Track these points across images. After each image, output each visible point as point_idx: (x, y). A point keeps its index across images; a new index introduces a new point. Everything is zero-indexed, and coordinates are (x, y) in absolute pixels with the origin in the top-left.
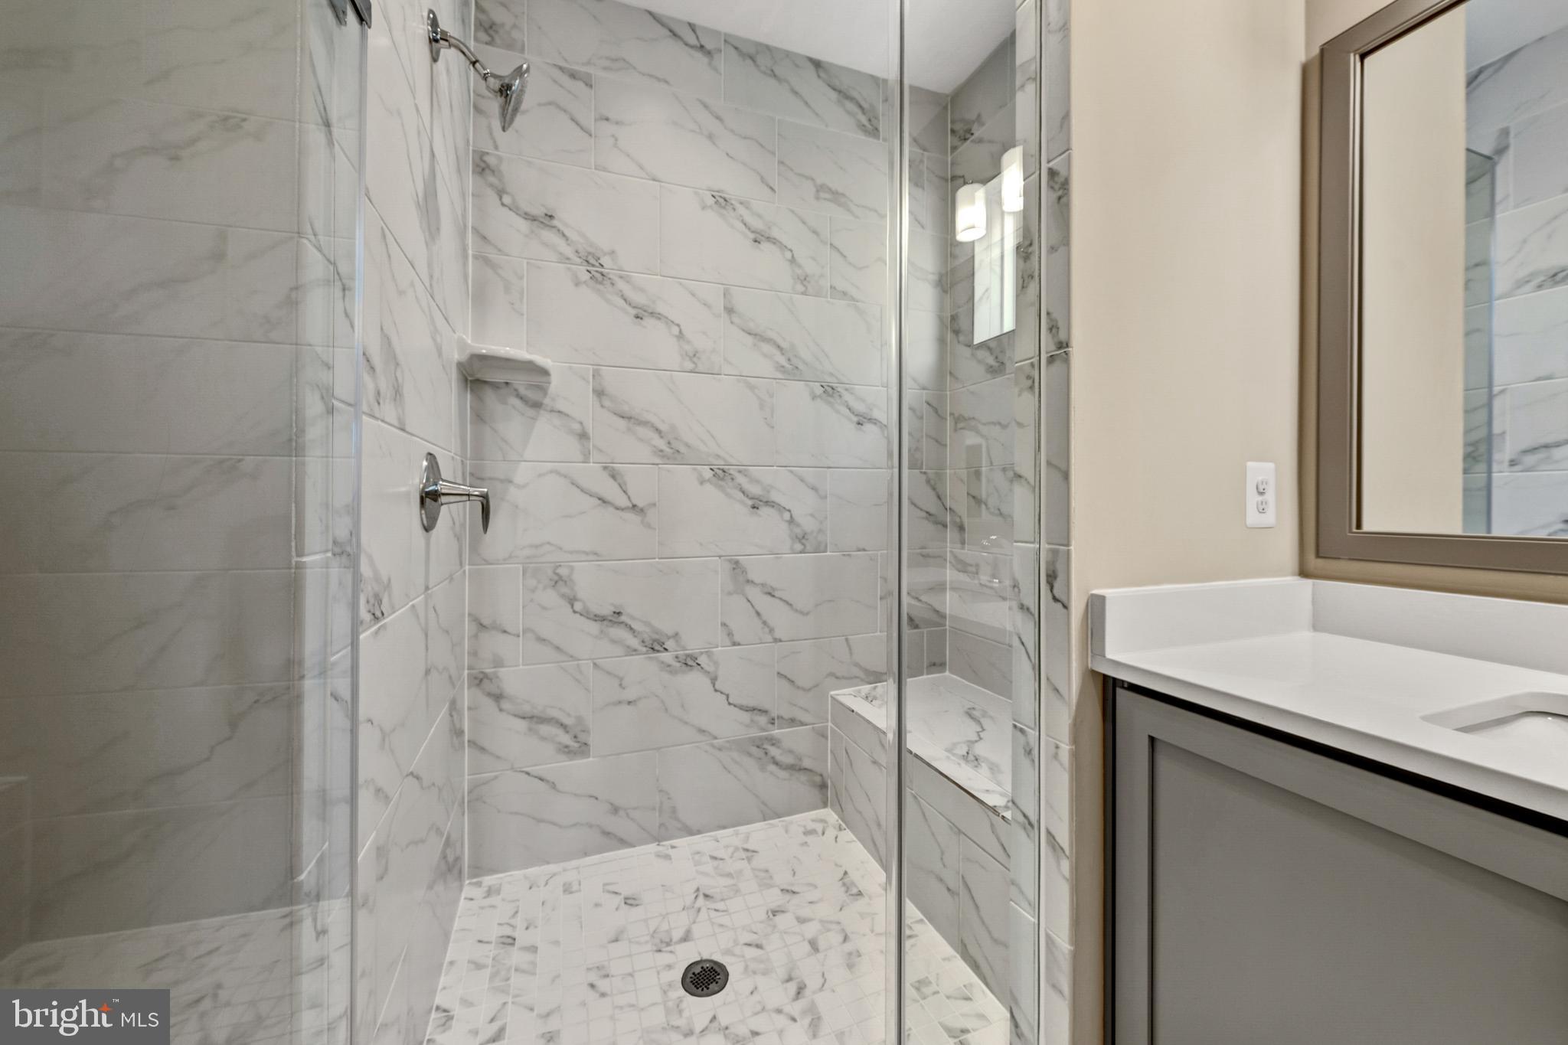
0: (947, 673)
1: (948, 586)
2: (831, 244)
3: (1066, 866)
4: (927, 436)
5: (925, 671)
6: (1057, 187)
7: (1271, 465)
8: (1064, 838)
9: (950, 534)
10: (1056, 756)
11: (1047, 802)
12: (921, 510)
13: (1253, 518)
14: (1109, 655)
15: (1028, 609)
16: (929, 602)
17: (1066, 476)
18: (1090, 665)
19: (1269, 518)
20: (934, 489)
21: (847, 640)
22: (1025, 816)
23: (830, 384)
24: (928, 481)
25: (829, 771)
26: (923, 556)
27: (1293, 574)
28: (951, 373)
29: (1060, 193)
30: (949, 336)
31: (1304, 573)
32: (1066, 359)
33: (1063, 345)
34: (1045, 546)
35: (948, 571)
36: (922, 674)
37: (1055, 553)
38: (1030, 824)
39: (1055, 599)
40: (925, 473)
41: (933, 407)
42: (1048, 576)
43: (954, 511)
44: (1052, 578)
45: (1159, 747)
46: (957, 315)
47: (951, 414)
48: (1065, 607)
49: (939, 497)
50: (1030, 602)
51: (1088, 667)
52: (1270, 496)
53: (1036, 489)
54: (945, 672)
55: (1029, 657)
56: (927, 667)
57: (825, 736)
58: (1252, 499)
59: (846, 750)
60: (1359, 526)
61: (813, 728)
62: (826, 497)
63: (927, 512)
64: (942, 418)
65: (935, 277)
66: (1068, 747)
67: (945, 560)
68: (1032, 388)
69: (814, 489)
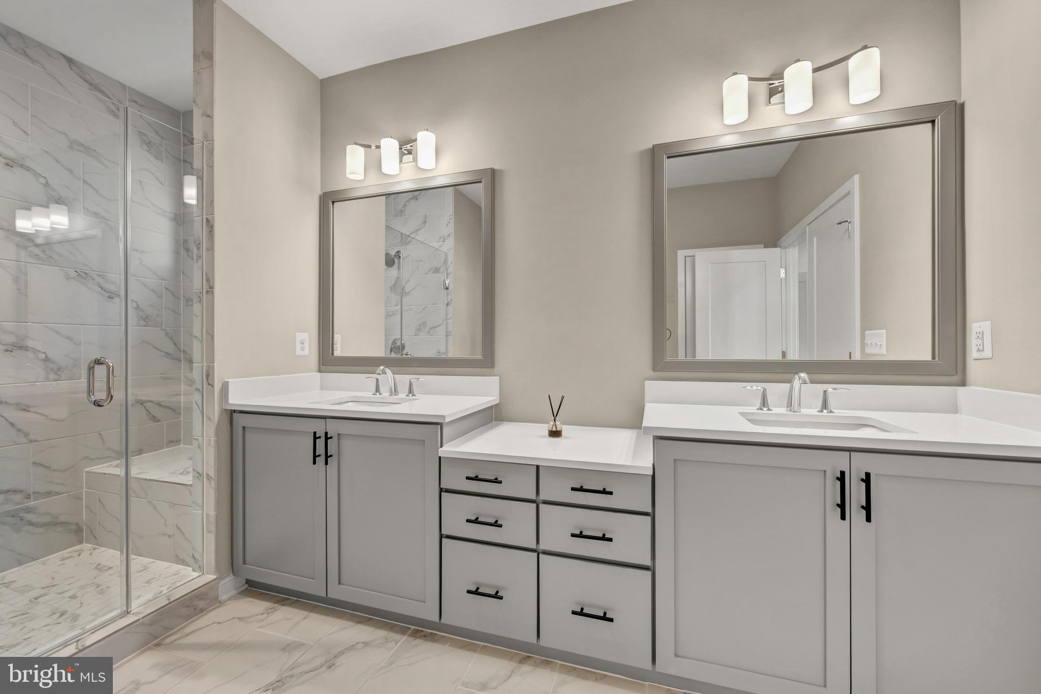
0: (182, 445)
1: (182, 393)
2: (84, 181)
3: (213, 483)
4: (166, 308)
5: (165, 446)
6: (209, 226)
7: (307, 334)
8: (212, 474)
9: (183, 364)
10: (209, 444)
11: (207, 463)
12: (161, 351)
13: (299, 352)
14: (230, 402)
15: (199, 390)
16: (167, 405)
17: (213, 337)
18: (224, 407)
19: (306, 352)
20: (171, 339)
21: (100, 434)
22: (198, 473)
23: (84, 271)
24: (167, 335)
25: (84, 519)
26: (162, 378)
27: (316, 372)
28: (183, 272)
29: (210, 229)
30: (182, 251)
31: (320, 371)
32: (213, 293)
33: (212, 287)
34: (205, 364)
35: (182, 386)
36: (163, 449)
37: (208, 366)
38: (200, 475)
39: (209, 384)
40: (164, 330)
41: (170, 291)
42: (206, 376)
43: (185, 352)
44: (208, 376)
45: (246, 430)
46: (187, 240)
47: (184, 296)
48: (213, 386)
49: (175, 344)
50: (200, 387)
51: (222, 407)
52: (306, 345)
53: (202, 342)
54: (180, 445)
55: (199, 409)
56: (166, 444)
57: (79, 498)
58: (298, 345)
59: (99, 500)
60: (333, 354)
61: (69, 495)
62: (80, 344)
63: (166, 353)
64: (178, 298)
65: (172, 216)
66: (213, 439)
67: (181, 380)
68: (200, 301)
69: (68, 338)
